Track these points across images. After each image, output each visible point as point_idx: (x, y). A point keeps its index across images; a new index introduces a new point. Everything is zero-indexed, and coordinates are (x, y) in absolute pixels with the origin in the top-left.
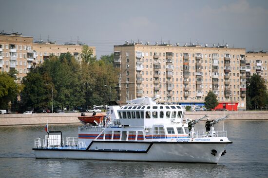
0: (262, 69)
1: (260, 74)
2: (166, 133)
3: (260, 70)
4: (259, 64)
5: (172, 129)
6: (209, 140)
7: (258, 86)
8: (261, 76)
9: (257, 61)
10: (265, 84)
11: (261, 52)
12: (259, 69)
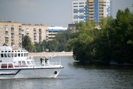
0: (29, 33)
4: (28, 30)
7: (27, 41)
8: (29, 36)
9: (27, 29)
10: (31, 40)
11: (29, 24)
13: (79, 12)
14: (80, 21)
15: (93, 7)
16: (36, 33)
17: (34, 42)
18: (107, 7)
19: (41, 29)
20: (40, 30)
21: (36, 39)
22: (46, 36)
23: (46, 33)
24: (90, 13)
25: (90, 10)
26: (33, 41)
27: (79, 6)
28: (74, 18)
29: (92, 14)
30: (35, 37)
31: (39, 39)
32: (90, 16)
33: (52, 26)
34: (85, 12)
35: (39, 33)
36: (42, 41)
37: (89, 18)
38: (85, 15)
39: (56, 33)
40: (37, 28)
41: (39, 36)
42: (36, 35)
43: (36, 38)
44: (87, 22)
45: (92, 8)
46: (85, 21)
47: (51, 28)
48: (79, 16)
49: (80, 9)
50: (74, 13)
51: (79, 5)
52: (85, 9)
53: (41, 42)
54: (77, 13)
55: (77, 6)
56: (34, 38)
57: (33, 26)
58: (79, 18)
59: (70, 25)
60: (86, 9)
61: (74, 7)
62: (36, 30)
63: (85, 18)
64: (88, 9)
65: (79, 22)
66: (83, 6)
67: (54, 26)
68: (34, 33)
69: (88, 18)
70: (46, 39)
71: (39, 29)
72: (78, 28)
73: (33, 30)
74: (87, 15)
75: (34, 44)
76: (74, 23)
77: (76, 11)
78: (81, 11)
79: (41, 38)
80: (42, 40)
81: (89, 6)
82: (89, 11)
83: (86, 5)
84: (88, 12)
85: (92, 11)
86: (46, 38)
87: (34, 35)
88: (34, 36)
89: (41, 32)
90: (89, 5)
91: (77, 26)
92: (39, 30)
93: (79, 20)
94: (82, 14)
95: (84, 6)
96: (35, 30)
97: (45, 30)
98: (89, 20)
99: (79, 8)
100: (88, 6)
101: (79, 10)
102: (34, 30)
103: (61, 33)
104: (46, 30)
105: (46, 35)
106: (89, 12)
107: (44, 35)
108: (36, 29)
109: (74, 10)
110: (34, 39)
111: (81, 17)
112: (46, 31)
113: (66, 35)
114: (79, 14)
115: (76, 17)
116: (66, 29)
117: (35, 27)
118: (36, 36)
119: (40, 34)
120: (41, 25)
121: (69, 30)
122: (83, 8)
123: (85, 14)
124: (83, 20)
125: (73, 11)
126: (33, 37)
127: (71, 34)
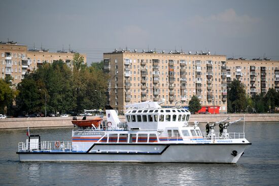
0: (242, 75)
3: (240, 76)
4: (238, 70)
6: (232, 141)
7: (238, 91)
8: (240, 81)
9: (237, 67)
10: (244, 89)
11: (241, 59)
12: (239, 74)
16: (254, 76)
17: (251, 93)
19: (264, 68)
20: (263, 70)
21: (255, 87)
22: (275, 82)
23: (275, 76)
26: (248, 91)
30: (252, 82)
31: (261, 87)
35: (261, 76)
36: (267, 90)
40: (258, 66)
41: (261, 81)
42: (254, 80)
43: (254, 85)
53: (265, 93)
56: (250, 86)
57: (248, 62)
62: (254, 70)
68: (251, 76)
70: (275, 87)
71: (261, 68)
73: (249, 69)
75: (250, 96)
79: (265, 85)
80: (266, 89)
86: (274, 85)
87: (250, 80)
88: (251, 82)
89: (265, 73)
92: (260, 69)
96: (252, 69)
97: (273, 69)
102: (251, 70)
104: (274, 69)
105: (275, 80)
107: (271, 79)
108: (255, 68)
110: (251, 87)
112: (275, 71)
117: (253, 64)
118: (254, 82)
119: (263, 77)
120: (265, 59)
126: (249, 83)
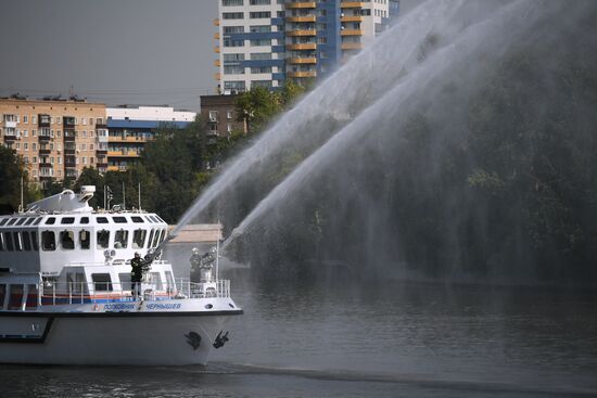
0: (18, 136)
1: (13, 147)
2: (91, 287)
3: (14, 138)
4: (10, 124)
5: (106, 277)
7: (9, 173)
8: (15, 151)
9: (7, 117)
10: (26, 169)
11: (15, 96)
12: (11, 134)
13: (247, 42)
14: (254, 82)
15: (312, 17)
16: (48, 138)
17: (41, 178)
18: (378, 20)
19: (72, 119)
20: (68, 123)
21: (49, 165)
22: (98, 152)
23: (97, 139)
24: (301, 46)
25: (301, 32)
26: (34, 173)
27: (247, 15)
28: (228, 69)
29: (308, 52)
30: (44, 153)
31: (66, 165)
32: (301, 60)
33: (125, 107)
34: (275, 42)
35: (65, 138)
36: (79, 171)
37: (295, 70)
38: (275, 56)
39: (143, 138)
40: (56, 114)
41: (65, 151)
42: (48, 147)
43: (48, 161)
44: (285, 89)
45: (308, 25)
46: (275, 84)
47: (118, 114)
48: (248, 58)
49: (253, 28)
50: (227, 44)
51: (247, 8)
52: (274, 29)
53: (74, 178)
54: (241, 44)
55: (240, 15)
56: (40, 161)
57: (34, 104)
58: (248, 70)
59: (207, 102)
60: (281, 28)
61: (226, 16)
62: (48, 125)
63: (275, 70)
64: (288, 28)
65: (248, 87)
66: (267, 14)
67: (136, 107)
68: (40, 138)
69: (289, 69)
70: (98, 165)
71: (65, 118)
72: (247, 116)
73: (35, 121)
74: (288, 55)
75: (40, 185)
76: (228, 93)
77: (233, 37)
78: (258, 37)
79: (73, 159)
80: (76, 169)
81: (294, 14)
82: (294, 38)
83: (279, 8)
84: (289, 42)
85: (307, 38)
86: (96, 161)
87: (38, 147)
88: (41, 152)
89: (74, 133)
90: (294, 11)
91: (241, 105)
92: (61, 121)
93: (249, 78)
94: (265, 49)
95: (274, 15)
96: (43, 121)
97: (91, 123)
98: (295, 79)
99: (247, 24)
100: (288, 14)
101: (247, 30)
102: (41, 125)
103: (167, 138)
104: (95, 122)
105: (96, 147)
106: (294, 42)
107: (87, 145)
108: (49, 119)
109: (227, 30)
110: (41, 165)
111: (260, 65)
112: (98, 126)
113: (189, 145)
114: (248, 50)
115: (236, 64)
116: (190, 117)
117: (44, 109)
118: (49, 152)
119: (69, 141)
120: (72, 99)
121: (202, 123)
122: (266, 22)
123: (275, 49)
124: (267, 76)
125: (221, 37)
126: (36, 154)
127: (213, 141)
